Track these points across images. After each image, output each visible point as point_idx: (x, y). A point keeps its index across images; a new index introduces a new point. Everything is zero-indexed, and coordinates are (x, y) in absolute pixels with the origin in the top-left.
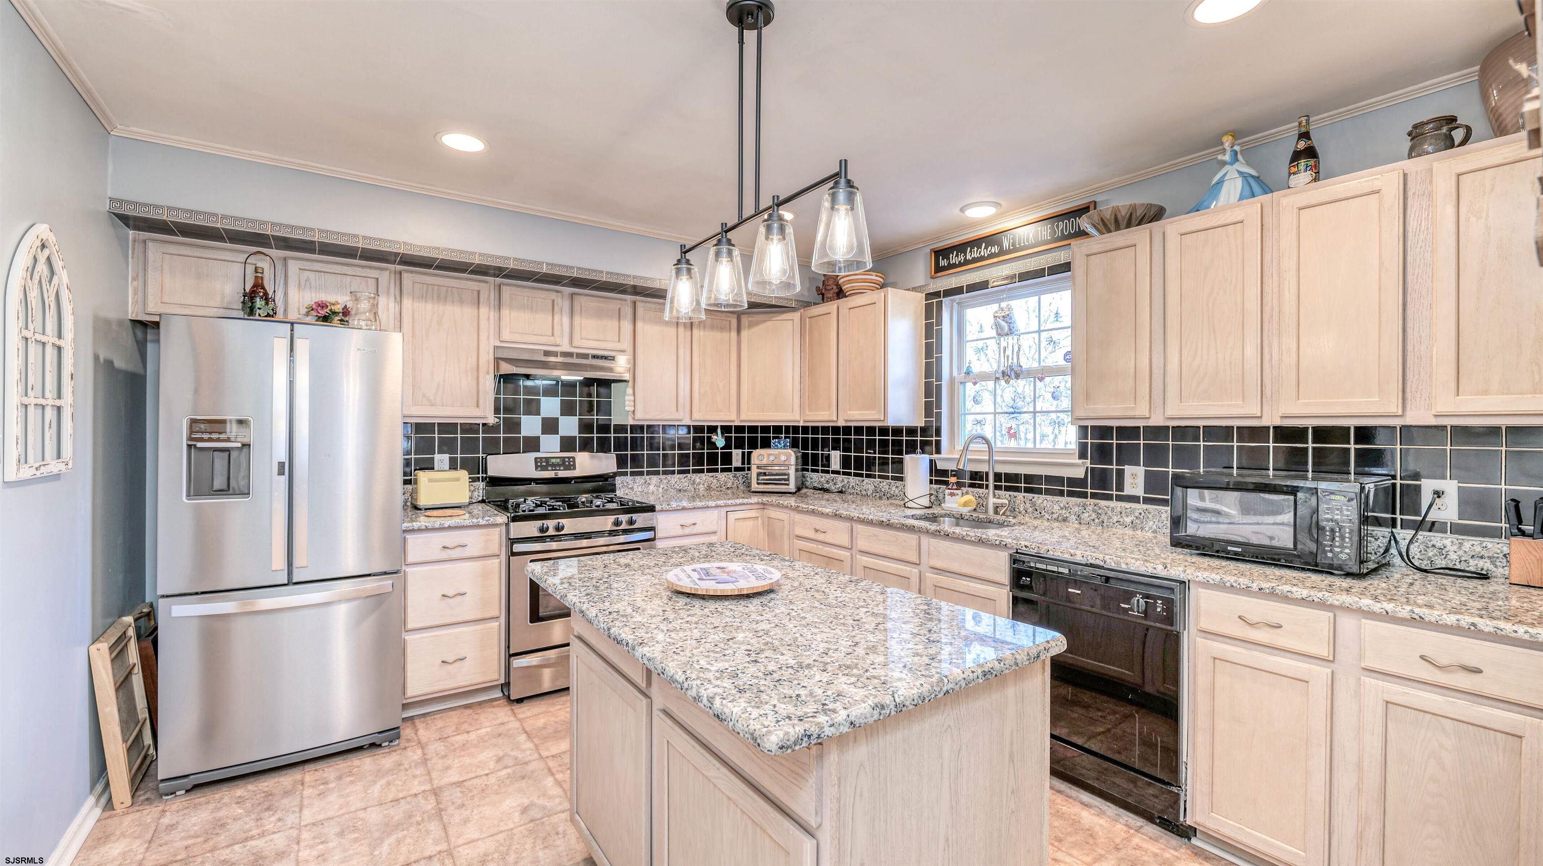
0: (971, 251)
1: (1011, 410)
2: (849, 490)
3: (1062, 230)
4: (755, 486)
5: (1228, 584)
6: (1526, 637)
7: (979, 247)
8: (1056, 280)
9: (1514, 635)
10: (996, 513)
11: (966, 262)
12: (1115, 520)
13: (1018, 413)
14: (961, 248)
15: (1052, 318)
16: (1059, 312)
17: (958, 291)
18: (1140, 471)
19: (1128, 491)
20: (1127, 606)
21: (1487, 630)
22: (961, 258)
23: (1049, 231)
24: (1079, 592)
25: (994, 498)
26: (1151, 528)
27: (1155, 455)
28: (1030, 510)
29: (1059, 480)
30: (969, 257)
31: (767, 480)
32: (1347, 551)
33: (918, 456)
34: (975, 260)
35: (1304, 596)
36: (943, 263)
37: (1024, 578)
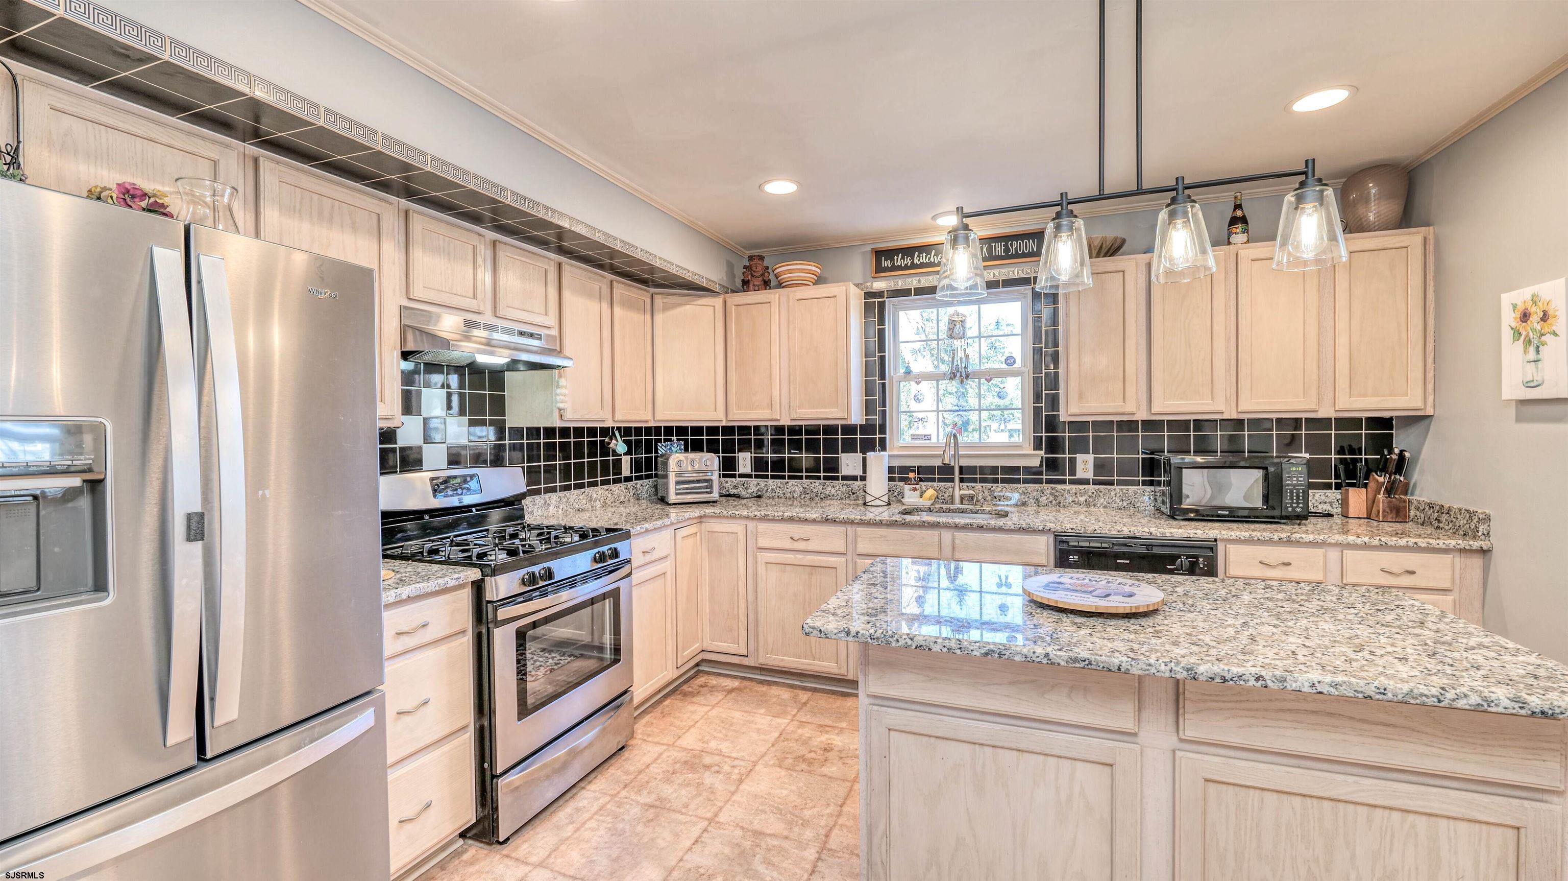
0: (919, 256)
1: (957, 408)
2: (768, 494)
3: (1016, 249)
4: (672, 498)
5: (1256, 538)
6: (1444, 546)
7: (928, 253)
8: (1007, 292)
9: (1437, 546)
10: (962, 503)
11: (913, 266)
12: (1071, 500)
13: (963, 411)
14: (908, 251)
15: (993, 326)
16: (1000, 321)
17: (905, 293)
18: (1090, 458)
19: (1080, 475)
20: (1173, 567)
21: (1423, 545)
22: (908, 261)
23: (1003, 248)
24: (1128, 562)
25: (959, 490)
26: (1102, 504)
27: (1101, 446)
28: (989, 498)
29: (1015, 470)
30: (916, 261)
31: (684, 489)
32: (1301, 505)
33: (877, 453)
34: (922, 265)
35: (1311, 540)
36: (886, 263)
37: (1071, 557)
